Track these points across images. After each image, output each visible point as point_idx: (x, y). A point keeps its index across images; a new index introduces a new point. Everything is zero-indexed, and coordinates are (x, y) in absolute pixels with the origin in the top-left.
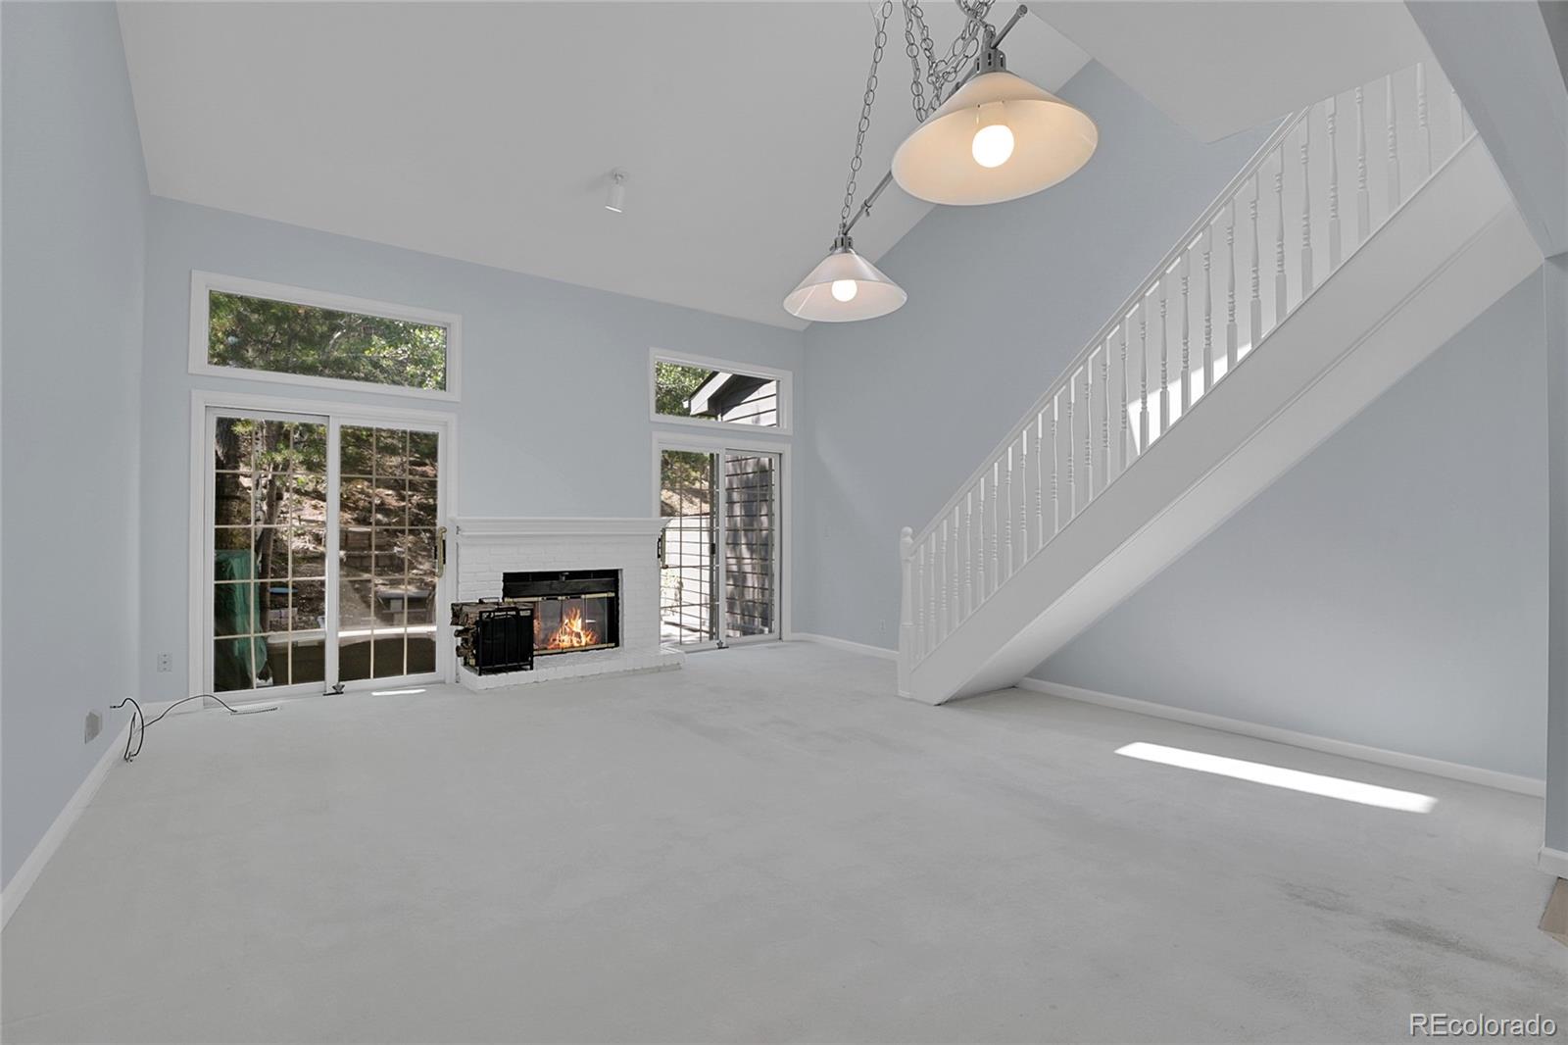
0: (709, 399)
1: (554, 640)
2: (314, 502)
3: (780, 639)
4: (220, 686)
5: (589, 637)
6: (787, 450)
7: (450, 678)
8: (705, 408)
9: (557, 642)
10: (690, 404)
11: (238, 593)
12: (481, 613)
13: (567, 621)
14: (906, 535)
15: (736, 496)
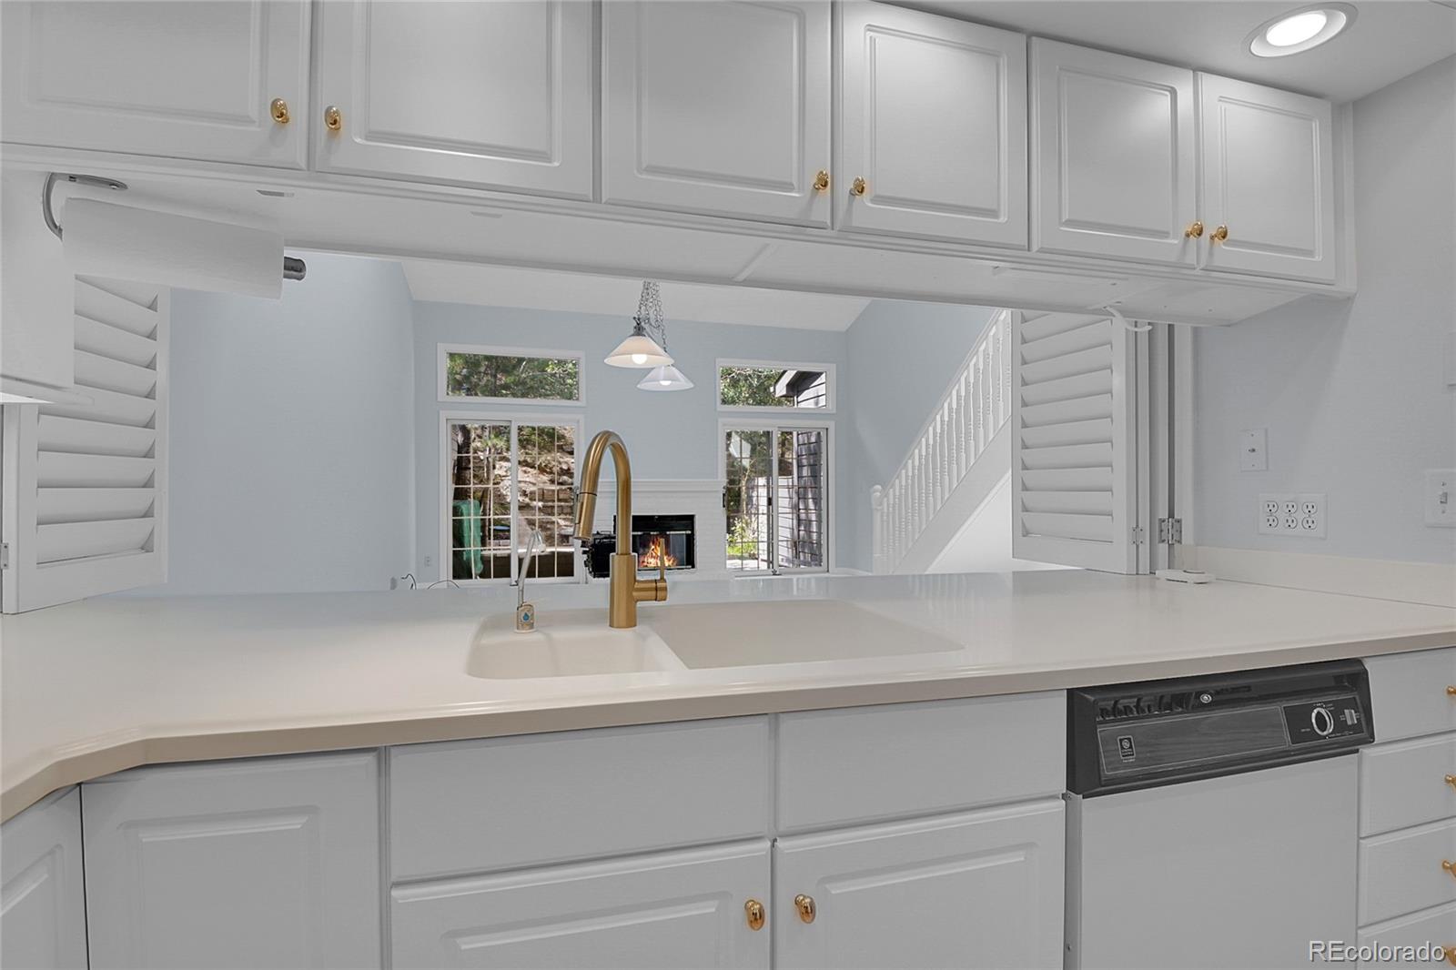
0: (788, 385)
1: (643, 562)
2: (524, 468)
3: (828, 571)
4: (456, 576)
5: (671, 562)
6: (831, 425)
7: (582, 580)
8: (784, 392)
9: (645, 564)
10: (775, 389)
11: (466, 524)
12: (595, 539)
13: (653, 547)
14: (877, 491)
15: (805, 462)
